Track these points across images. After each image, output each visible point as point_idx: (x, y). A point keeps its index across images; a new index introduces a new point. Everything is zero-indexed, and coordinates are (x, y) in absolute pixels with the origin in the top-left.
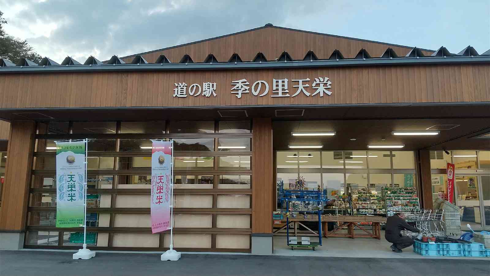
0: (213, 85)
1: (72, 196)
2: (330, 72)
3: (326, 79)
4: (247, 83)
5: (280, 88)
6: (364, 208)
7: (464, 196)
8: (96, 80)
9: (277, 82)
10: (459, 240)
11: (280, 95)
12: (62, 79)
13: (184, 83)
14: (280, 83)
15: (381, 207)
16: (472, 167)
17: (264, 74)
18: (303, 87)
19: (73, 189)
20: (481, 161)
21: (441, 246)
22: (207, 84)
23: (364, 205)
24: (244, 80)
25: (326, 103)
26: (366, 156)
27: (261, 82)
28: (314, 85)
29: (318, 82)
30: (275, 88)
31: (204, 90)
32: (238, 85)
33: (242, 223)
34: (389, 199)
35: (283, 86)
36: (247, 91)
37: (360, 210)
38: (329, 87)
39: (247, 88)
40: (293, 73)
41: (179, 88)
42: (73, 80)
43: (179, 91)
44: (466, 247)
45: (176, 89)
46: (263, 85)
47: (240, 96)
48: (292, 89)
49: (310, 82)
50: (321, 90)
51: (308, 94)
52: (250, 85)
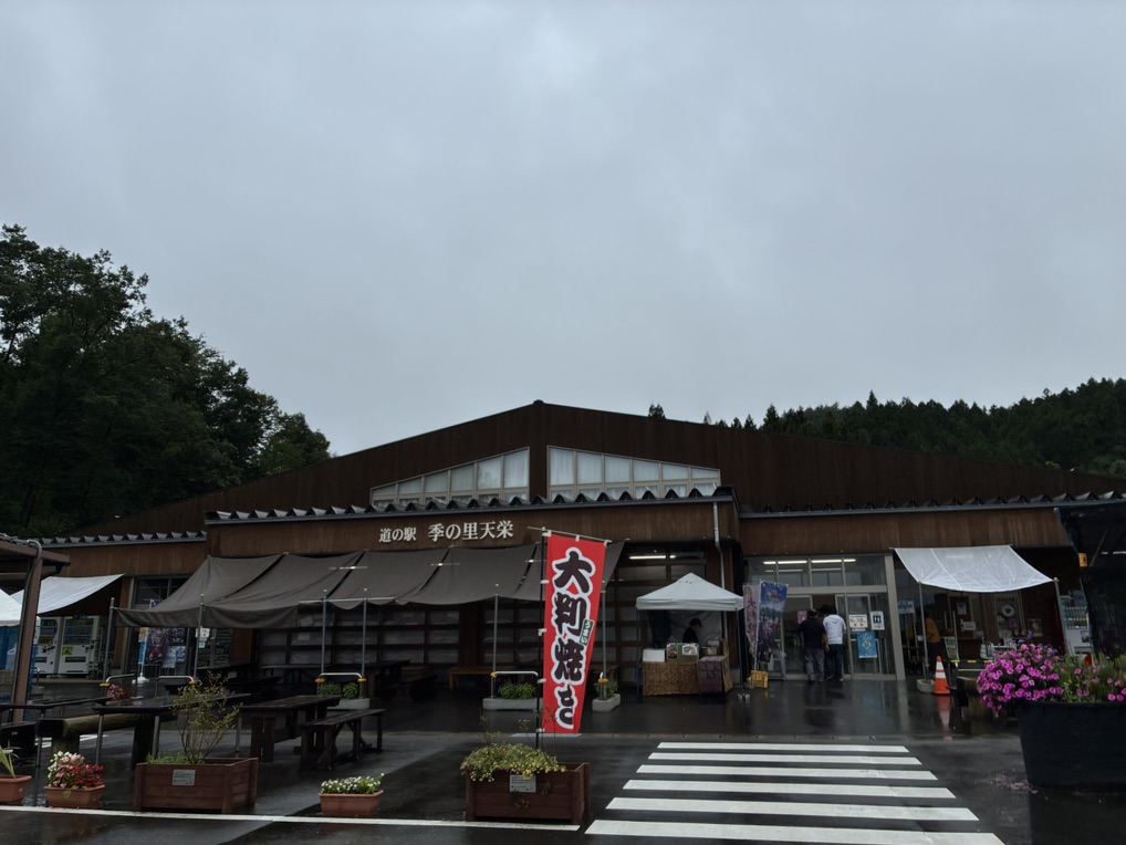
0: (413, 530)
2: (513, 516)
3: (510, 522)
4: (442, 528)
5: (470, 531)
9: (468, 526)
11: (470, 538)
13: (388, 529)
14: (470, 527)
17: (457, 519)
18: (490, 530)
22: (408, 529)
24: (440, 525)
25: (507, 544)
27: (455, 527)
28: (498, 528)
29: (502, 525)
30: (465, 531)
31: (405, 534)
32: (434, 530)
33: (453, 638)
35: (473, 529)
36: (442, 536)
38: (511, 529)
39: (443, 532)
40: (480, 518)
41: (385, 534)
43: (385, 537)
45: (382, 535)
46: (456, 529)
47: (435, 540)
48: (480, 532)
49: (496, 525)
50: (504, 532)
51: (493, 536)
52: (445, 530)
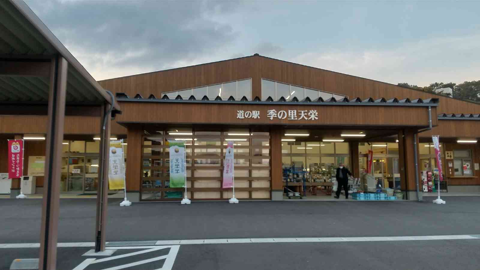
0: (258, 112)
1: (177, 171)
2: (317, 107)
3: (315, 111)
4: (276, 112)
5: (292, 115)
6: (318, 178)
7: (379, 171)
8: (194, 108)
9: (291, 112)
10: (376, 192)
11: (292, 119)
12: (174, 107)
13: (242, 111)
14: (292, 113)
15: (329, 178)
16: (384, 153)
17: (284, 107)
18: (304, 115)
19: (178, 166)
20: (389, 149)
21: (366, 195)
22: (254, 111)
23: (318, 177)
24: (274, 110)
25: (315, 123)
26: (319, 145)
27: (283, 112)
28: (309, 114)
29: (311, 112)
30: (289, 115)
31: (253, 115)
32: (271, 113)
34: (333, 173)
35: (294, 114)
36: (276, 116)
37: (316, 180)
38: (317, 115)
39: (276, 114)
40: (298, 108)
41: (240, 113)
42: (181, 108)
43: (240, 115)
44: (378, 195)
45: (238, 114)
46: (284, 113)
47: (272, 119)
48: (298, 116)
49: (307, 113)
50: (313, 117)
51: (306, 118)
52: (277, 113)
